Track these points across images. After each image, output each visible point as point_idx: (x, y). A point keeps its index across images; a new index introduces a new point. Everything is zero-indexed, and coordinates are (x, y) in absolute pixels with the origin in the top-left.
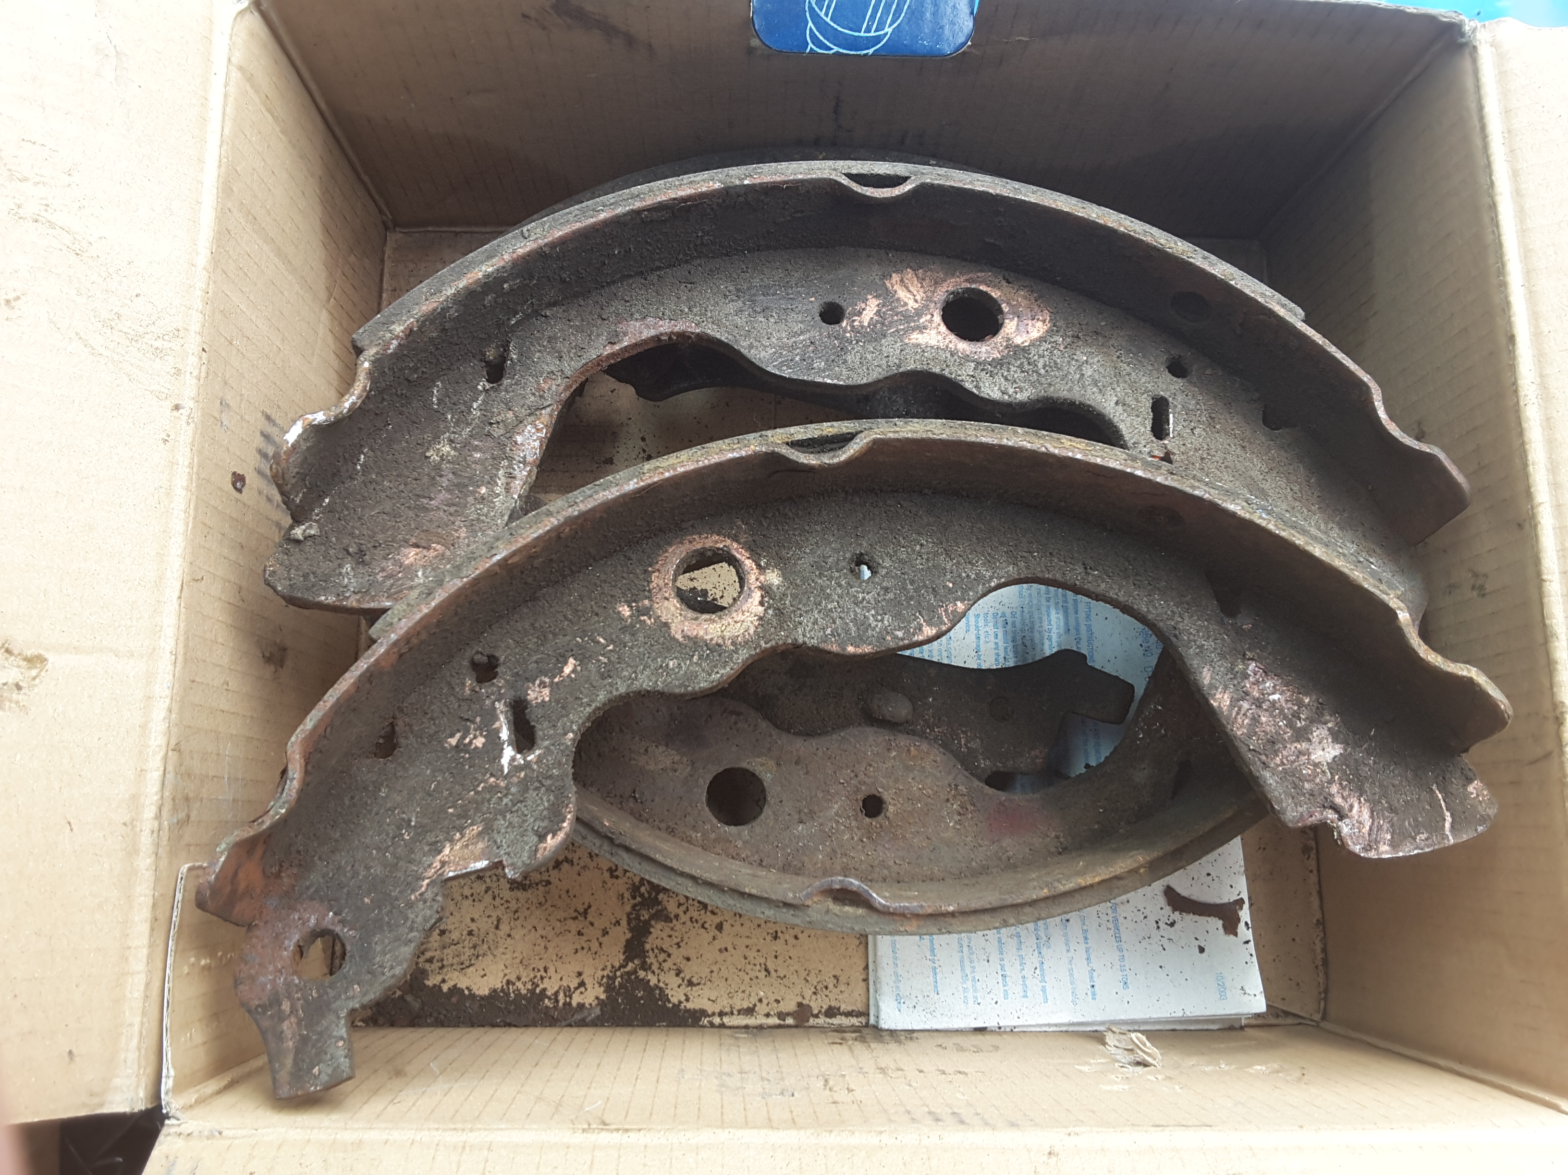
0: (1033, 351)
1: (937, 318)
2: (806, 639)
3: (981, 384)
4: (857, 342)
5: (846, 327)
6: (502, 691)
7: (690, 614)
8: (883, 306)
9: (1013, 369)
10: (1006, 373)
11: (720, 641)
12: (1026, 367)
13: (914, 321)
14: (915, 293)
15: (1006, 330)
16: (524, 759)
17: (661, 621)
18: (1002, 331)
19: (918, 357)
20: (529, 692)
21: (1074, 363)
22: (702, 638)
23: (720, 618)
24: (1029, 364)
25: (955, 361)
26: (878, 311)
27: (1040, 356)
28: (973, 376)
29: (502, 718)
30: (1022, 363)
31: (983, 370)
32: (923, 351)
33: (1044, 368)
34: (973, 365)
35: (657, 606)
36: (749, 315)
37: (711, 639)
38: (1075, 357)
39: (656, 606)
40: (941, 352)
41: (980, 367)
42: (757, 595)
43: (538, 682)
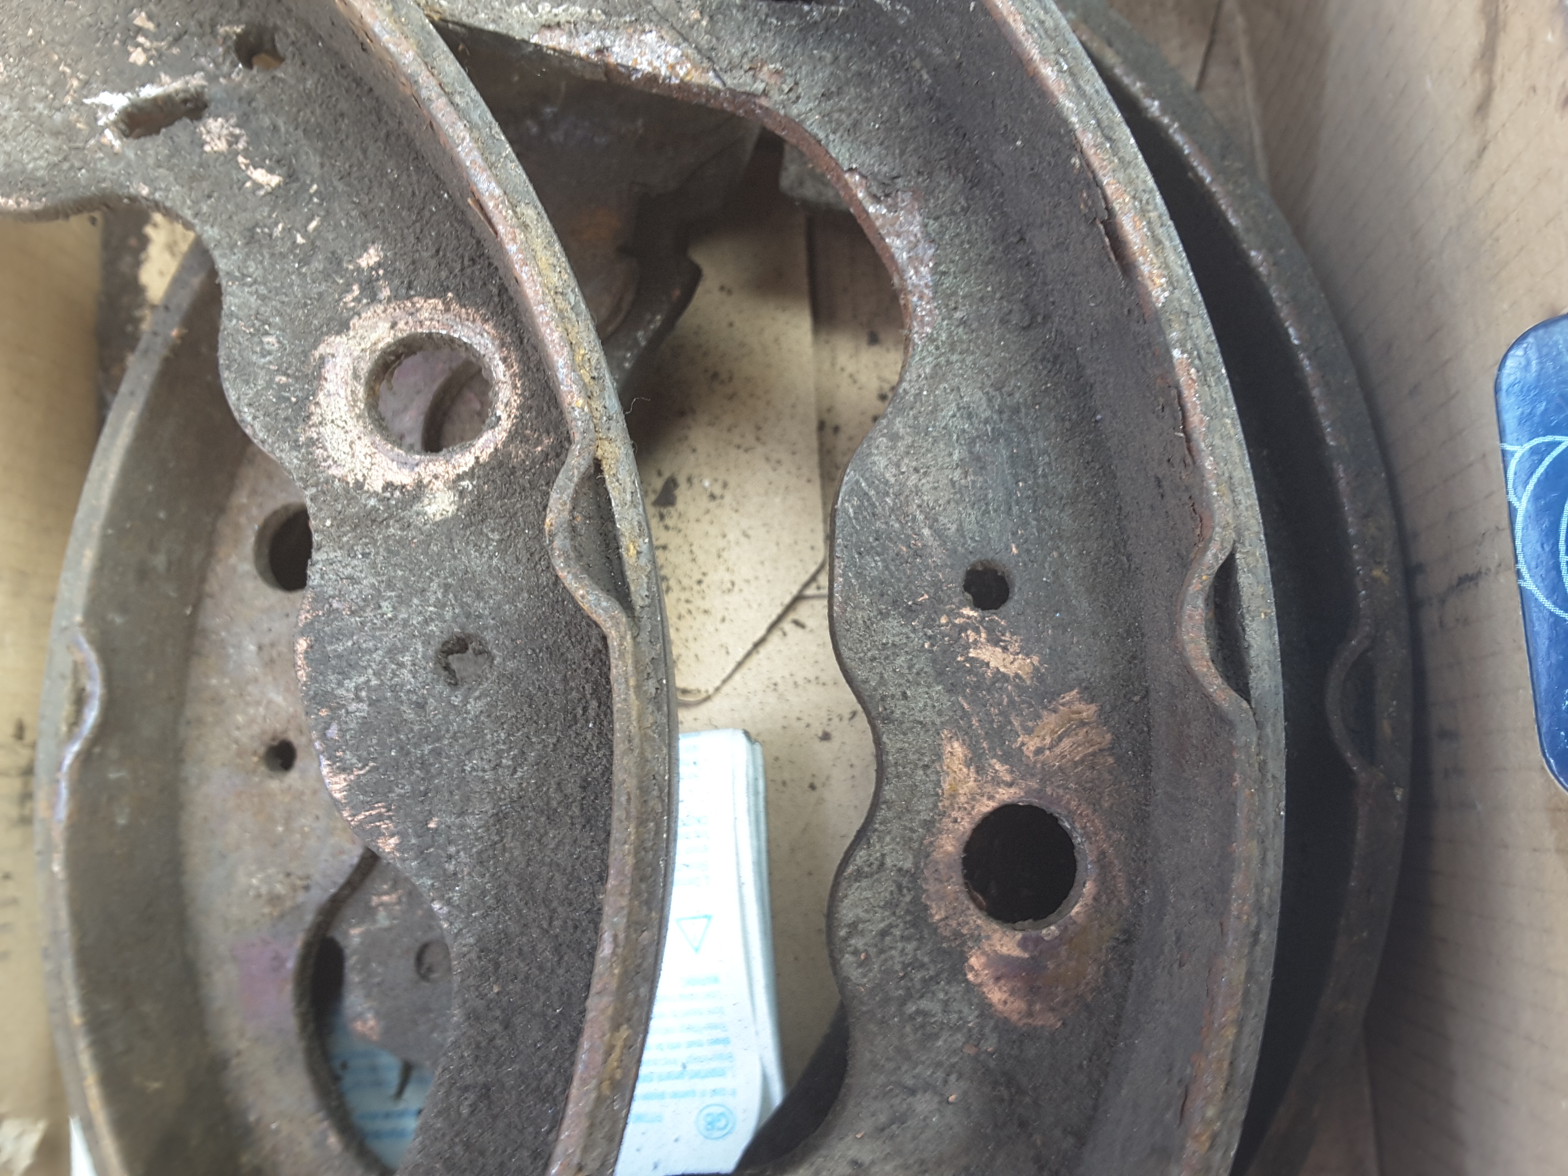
0: (956, 990)
1: (1005, 795)
2: (319, 566)
3: (865, 883)
4: (930, 638)
5: (962, 616)
6: (222, 80)
7: (365, 367)
8: (1017, 686)
9: (910, 947)
10: (897, 932)
11: (315, 419)
12: (918, 976)
13: (992, 749)
14: (1057, 750)
15: (997, 936)
16: (106, 126)
17: (352, 317)
18: (995, 926)
19: (912, 757)
20: (220, 120)
21: (940, 1074)
22: (320, 387)
23: (359, 417)
24: (924, 981)
25: (912, 830)
26: (1005, 678)
27: (946, 1004)
28: (882, 864)
29: (178, 85)
30: (922, 966)
31: (900, 887)
32: (926, 767)
33: (918, 1012)
34: (908, 865)
35: (379, 311)
36: (964, 431)
37: (317, 404)
38: (953, 1078)
39: (380, 308)
40: (928, 802)
41: (905, 882)
42: (404, 478)
43: (237, 131)
